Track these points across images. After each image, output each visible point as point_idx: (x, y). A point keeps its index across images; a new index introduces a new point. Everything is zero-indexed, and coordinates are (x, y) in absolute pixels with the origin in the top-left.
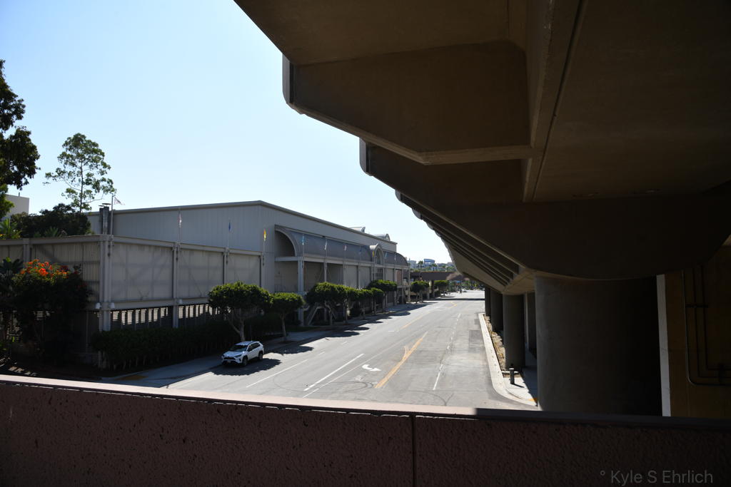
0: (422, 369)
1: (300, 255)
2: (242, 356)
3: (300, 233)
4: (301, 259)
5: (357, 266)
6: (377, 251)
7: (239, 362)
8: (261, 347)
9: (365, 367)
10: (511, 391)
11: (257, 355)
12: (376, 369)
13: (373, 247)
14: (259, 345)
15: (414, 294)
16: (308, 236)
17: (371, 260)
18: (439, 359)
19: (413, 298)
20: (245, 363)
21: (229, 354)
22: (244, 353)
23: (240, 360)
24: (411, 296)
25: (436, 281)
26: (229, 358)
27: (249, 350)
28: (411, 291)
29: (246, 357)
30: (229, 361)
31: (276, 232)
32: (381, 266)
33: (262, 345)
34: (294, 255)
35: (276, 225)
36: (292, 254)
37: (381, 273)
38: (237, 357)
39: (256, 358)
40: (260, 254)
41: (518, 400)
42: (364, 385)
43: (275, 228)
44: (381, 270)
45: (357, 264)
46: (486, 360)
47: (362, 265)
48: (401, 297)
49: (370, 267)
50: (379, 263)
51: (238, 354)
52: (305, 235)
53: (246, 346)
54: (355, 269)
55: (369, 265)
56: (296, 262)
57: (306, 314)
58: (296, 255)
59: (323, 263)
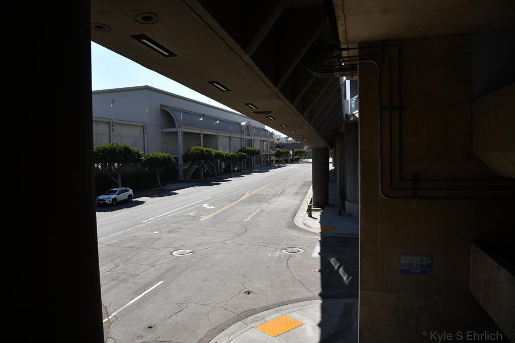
0: (247, 207)
1: (179, 127)
2: (112, 198)
3: (179, 111)
4: (181, 130)
5: (230, 137)
6: (247, 126)
7: (109, 203)
8: (131, 192)
9: (205, 206)
10: (306, 222)
11: (126, 198)
12: (212, 207)
13: (243, 124)
14: (129, 191)
15: (278, 159)
16: (186, 112)
17: (242, 133)
18: (265, 200)
19: (277, 162)
20: (115, 203)
21: (101, 197)
22: (114, 196)
23: (110, 201)
24: (276, 161)
25: (295, 150)
26: (101, 200)
27: (118, 194)
28: (275, 156)
29: (115, 199)
30: (101, 202)
31: (162, 110)
32: (251, 138)
33: (131, 191)
34: (175, 127)
35: (161, 105)
36: (173, 126)
37: (250, 142)
38: (107, 199)
39: (125, 200)
40: (143, 125)
41: (308, 229)
42: (193, 218)
43: (161, 107)
44: (250, 140)
45: (229, 135)
46: (302, 201)
47: (233, 136)
48: (267, 161)
49: (241, 138)
50: (249, 135)
51: (108, 196)
52: (183, 112)
53: (116, 191)
54: (228, 139)
55: (241, 137)
56: (176, 133)
57: (186, 171)
58: (176, 127)
59: (200, 134)
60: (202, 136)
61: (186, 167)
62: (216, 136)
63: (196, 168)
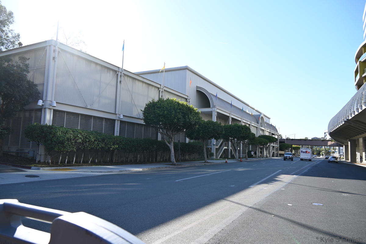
1: (214, 107)
4: (215, 110)
31: (197, 91)
32: (263, 129)
35: (197, 86)
36: (209, 106)
37: (263, 133)
43: (197, 88)
44: (263, 131)
45: (249, 123)
47: (253, 124)
49: (257, 127)
50: (262, 127)
56: (212, 112)
57: (217, 150)
58: (211, 107)
59: (229, 117)
60: (230, 119)
61: (218, 147)
62: (240, 121)
63: (225, 149)
